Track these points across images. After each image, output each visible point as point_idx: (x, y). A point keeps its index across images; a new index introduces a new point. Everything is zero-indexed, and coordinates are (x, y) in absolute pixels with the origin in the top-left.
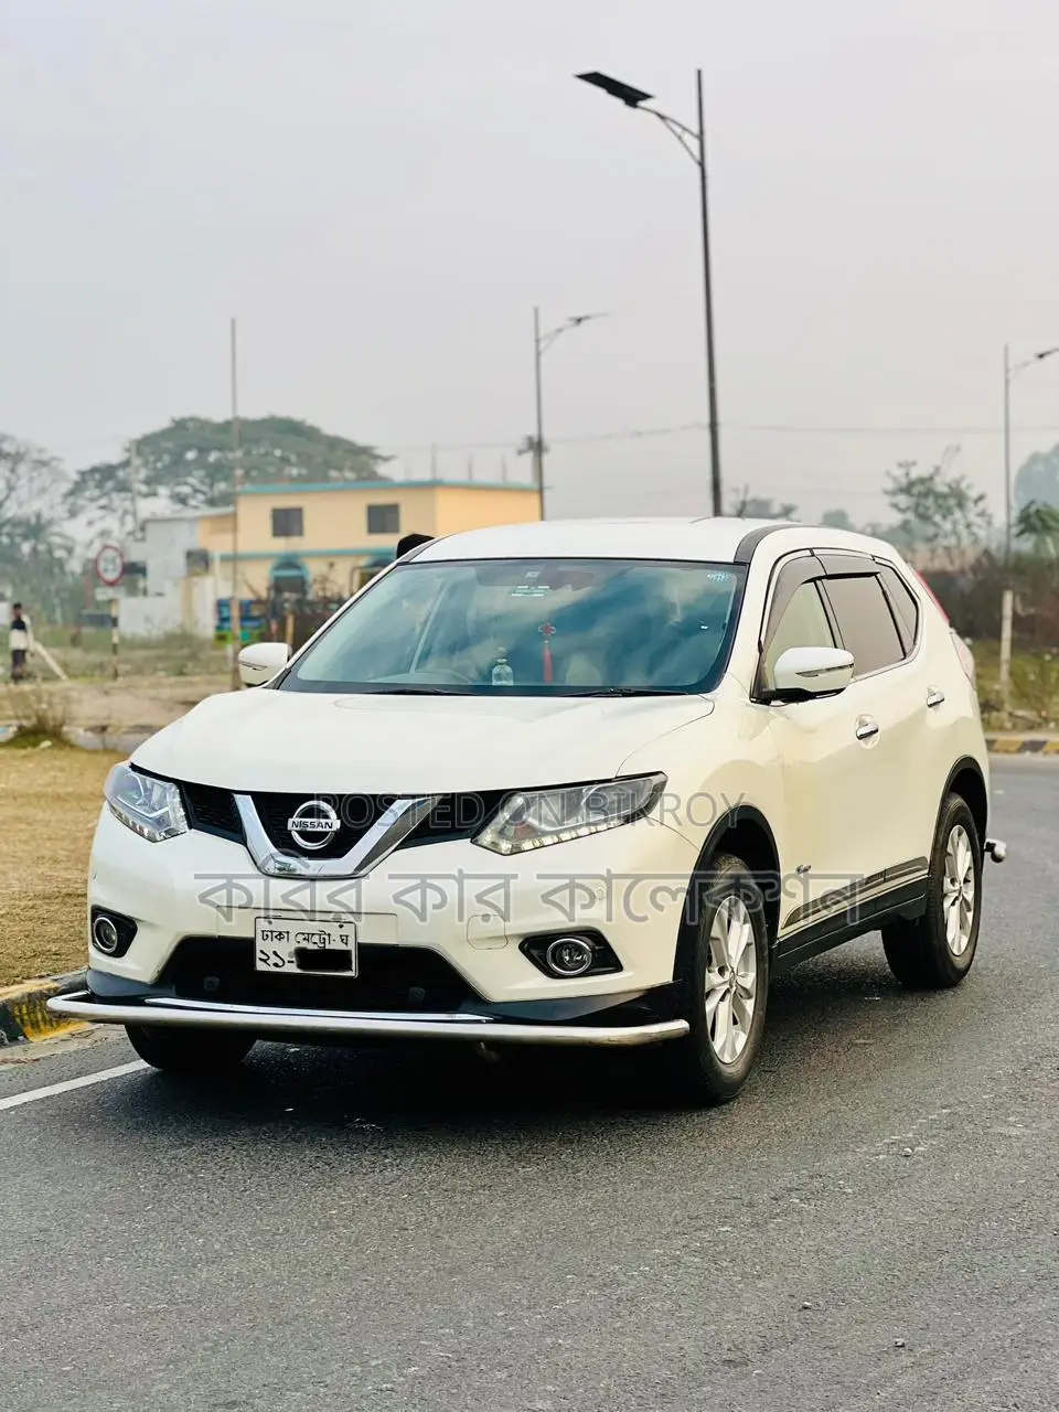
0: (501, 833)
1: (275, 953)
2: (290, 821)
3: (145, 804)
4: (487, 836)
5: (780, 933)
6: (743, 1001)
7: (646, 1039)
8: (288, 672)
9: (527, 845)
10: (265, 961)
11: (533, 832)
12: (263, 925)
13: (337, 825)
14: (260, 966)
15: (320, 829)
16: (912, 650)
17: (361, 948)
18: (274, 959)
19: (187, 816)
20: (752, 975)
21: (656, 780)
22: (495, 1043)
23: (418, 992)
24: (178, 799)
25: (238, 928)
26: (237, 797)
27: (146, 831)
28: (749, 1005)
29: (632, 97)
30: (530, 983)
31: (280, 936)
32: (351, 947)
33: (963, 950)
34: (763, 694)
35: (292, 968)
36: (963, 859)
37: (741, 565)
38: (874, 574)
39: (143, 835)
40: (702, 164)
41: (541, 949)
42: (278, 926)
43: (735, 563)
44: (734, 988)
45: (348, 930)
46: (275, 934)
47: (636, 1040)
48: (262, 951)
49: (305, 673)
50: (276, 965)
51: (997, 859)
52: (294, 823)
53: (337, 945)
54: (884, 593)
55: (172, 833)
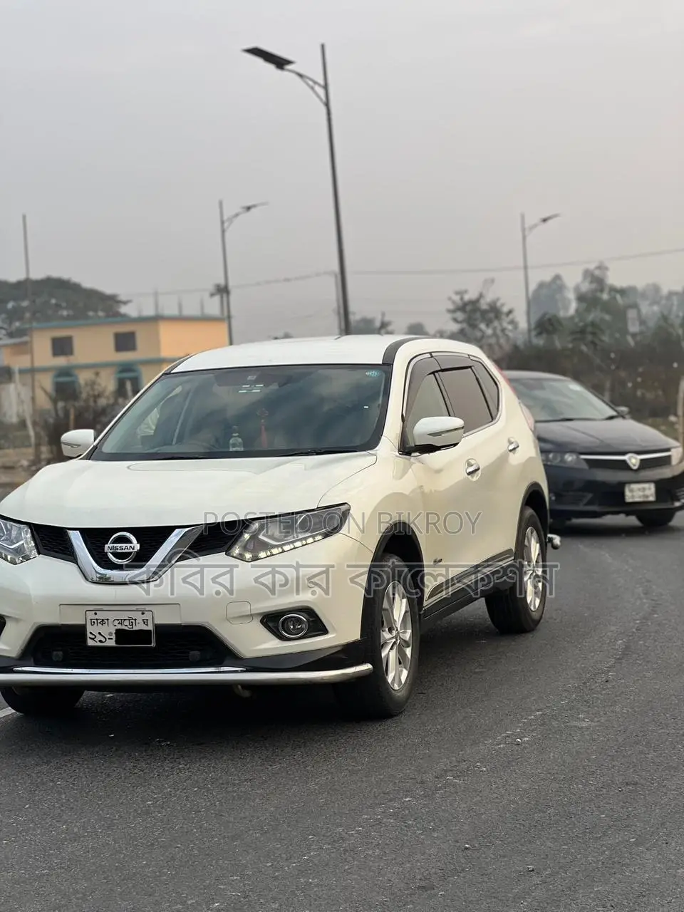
0: (245, 548)
1: (100, 633)
2: (106, 546)
3: (6, 540)
4: (236, 551)
5: (425, 603)
6: (405, 649)
7: (345, 678)
8: (95, 448)
9: (262, 555)
10: (93, 639)
11: (266, 546)
12: (91, 615)
13: (138, 547)
14: (90, 643)
15: (126, 551)
16: (496, 416)
17: (157, 627)
18: (99, 638)
19: (37, 546)
20: (409, 631)
21: (343, 508)
22: (247, 685)
23: (195, 654)
24: (29, 535)
25: (74, 618)
26: (71, 533)
27: (9, 557)
28: (408, 651)
29: (280, 63)
30: (269, 645)
31: (103, 622)
32: (150, 627)
33: (537, 606)
34: (407, 448)
35: (112, 643)
36: (535, 549)
37: (387, 364)
38: (470, 367)
39: (7, 560)
40: (327, 104)
41: (275, 622)
42: (101, 616)
43: (383, 364)
44: (399, 641)
45: (148, 616)
46: (99, 621)
47: (338, 680)
48: (91, 633)
49: (107, 448)
50: (101, 641)
51: (555, 547)
52: (108, 547)
53: (140, 626)
54: (477, 379)
55: (27, 558)
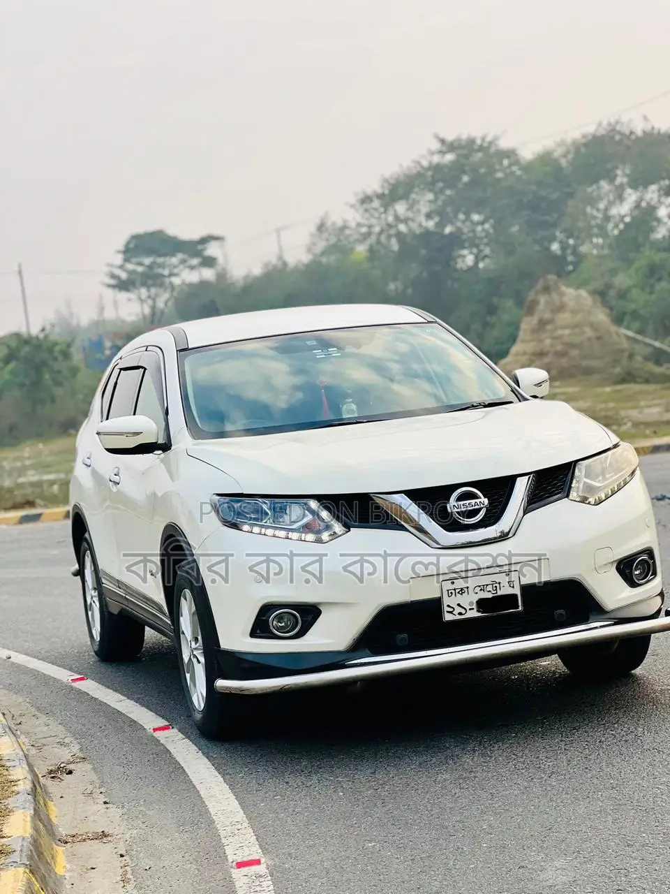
1: (459, 605)
10: (451, 612)
12: (447, 586)
17: (525, 588)
18: (458, 610)
25: (426, 592)
31: (462, 591)
32: (517, 590)
35: (474, 614)
42: (460, 584)
45: (513, 577)
46: (457, 591)
48: (448, 606)
50: (460, 614)
53: (505, 590)
